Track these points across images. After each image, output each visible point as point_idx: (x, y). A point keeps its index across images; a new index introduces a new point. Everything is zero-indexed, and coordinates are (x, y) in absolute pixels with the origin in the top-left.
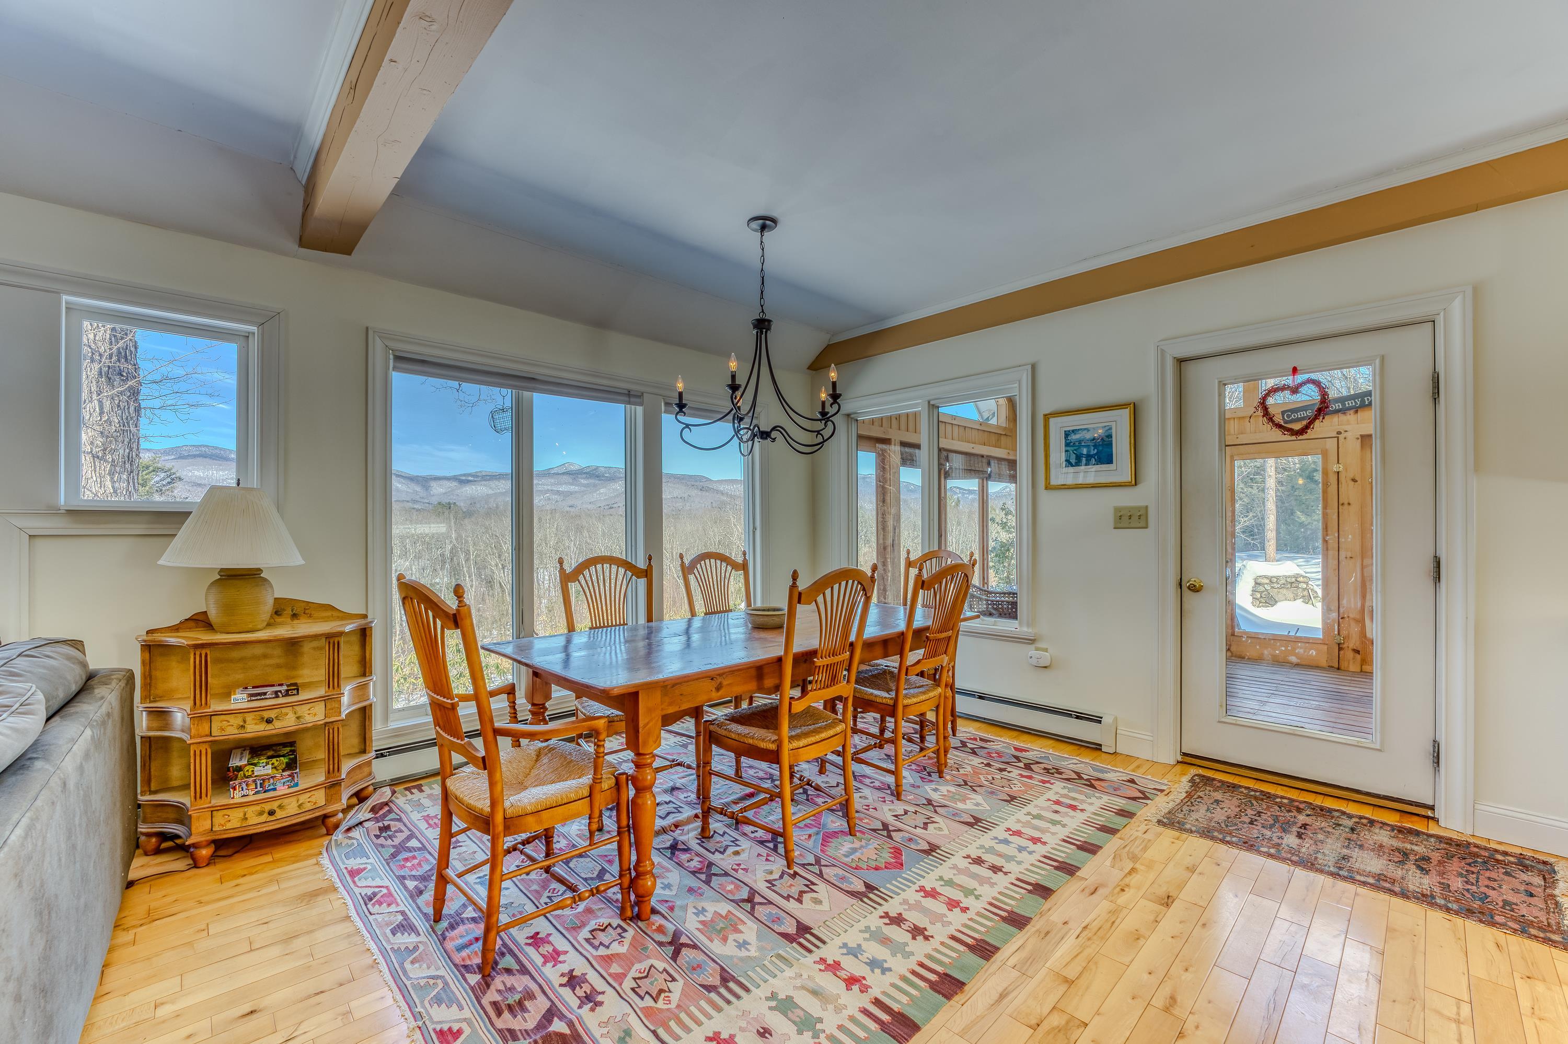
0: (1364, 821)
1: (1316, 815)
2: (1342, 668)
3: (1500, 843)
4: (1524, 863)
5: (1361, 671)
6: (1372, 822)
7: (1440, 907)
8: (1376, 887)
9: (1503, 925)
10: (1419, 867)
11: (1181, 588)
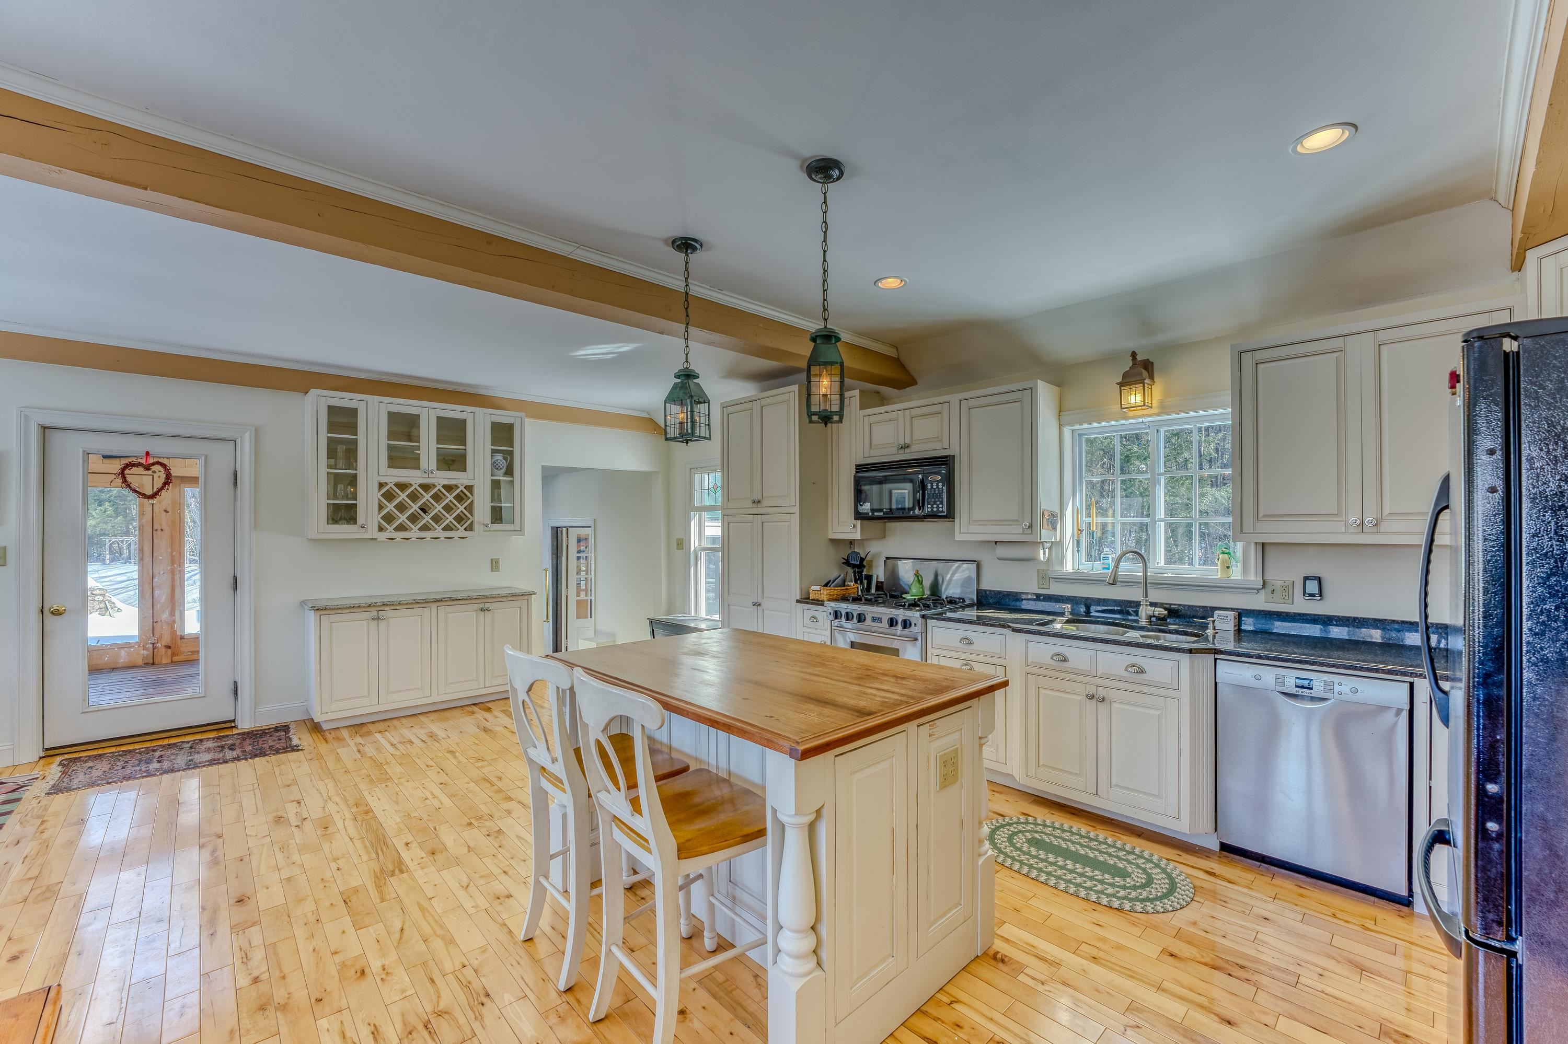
0: (196, 741)
1: (167, 749)
2: (156, 663)
3: (267, 726)
4: (277, 729)
5: (172, 662)
6: (201, 740)
7: (243, 759)
8: (211, 765)
9: (270, 754)
10: (230, 749)
11: (42, 614)
